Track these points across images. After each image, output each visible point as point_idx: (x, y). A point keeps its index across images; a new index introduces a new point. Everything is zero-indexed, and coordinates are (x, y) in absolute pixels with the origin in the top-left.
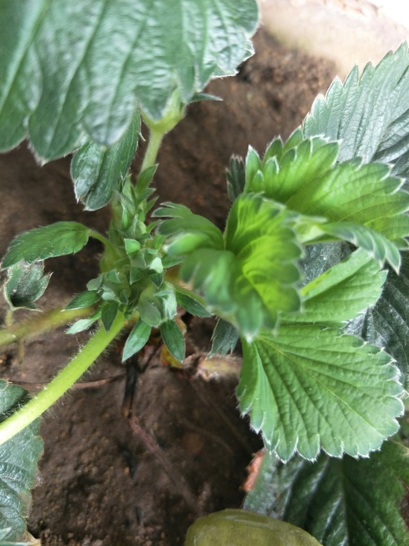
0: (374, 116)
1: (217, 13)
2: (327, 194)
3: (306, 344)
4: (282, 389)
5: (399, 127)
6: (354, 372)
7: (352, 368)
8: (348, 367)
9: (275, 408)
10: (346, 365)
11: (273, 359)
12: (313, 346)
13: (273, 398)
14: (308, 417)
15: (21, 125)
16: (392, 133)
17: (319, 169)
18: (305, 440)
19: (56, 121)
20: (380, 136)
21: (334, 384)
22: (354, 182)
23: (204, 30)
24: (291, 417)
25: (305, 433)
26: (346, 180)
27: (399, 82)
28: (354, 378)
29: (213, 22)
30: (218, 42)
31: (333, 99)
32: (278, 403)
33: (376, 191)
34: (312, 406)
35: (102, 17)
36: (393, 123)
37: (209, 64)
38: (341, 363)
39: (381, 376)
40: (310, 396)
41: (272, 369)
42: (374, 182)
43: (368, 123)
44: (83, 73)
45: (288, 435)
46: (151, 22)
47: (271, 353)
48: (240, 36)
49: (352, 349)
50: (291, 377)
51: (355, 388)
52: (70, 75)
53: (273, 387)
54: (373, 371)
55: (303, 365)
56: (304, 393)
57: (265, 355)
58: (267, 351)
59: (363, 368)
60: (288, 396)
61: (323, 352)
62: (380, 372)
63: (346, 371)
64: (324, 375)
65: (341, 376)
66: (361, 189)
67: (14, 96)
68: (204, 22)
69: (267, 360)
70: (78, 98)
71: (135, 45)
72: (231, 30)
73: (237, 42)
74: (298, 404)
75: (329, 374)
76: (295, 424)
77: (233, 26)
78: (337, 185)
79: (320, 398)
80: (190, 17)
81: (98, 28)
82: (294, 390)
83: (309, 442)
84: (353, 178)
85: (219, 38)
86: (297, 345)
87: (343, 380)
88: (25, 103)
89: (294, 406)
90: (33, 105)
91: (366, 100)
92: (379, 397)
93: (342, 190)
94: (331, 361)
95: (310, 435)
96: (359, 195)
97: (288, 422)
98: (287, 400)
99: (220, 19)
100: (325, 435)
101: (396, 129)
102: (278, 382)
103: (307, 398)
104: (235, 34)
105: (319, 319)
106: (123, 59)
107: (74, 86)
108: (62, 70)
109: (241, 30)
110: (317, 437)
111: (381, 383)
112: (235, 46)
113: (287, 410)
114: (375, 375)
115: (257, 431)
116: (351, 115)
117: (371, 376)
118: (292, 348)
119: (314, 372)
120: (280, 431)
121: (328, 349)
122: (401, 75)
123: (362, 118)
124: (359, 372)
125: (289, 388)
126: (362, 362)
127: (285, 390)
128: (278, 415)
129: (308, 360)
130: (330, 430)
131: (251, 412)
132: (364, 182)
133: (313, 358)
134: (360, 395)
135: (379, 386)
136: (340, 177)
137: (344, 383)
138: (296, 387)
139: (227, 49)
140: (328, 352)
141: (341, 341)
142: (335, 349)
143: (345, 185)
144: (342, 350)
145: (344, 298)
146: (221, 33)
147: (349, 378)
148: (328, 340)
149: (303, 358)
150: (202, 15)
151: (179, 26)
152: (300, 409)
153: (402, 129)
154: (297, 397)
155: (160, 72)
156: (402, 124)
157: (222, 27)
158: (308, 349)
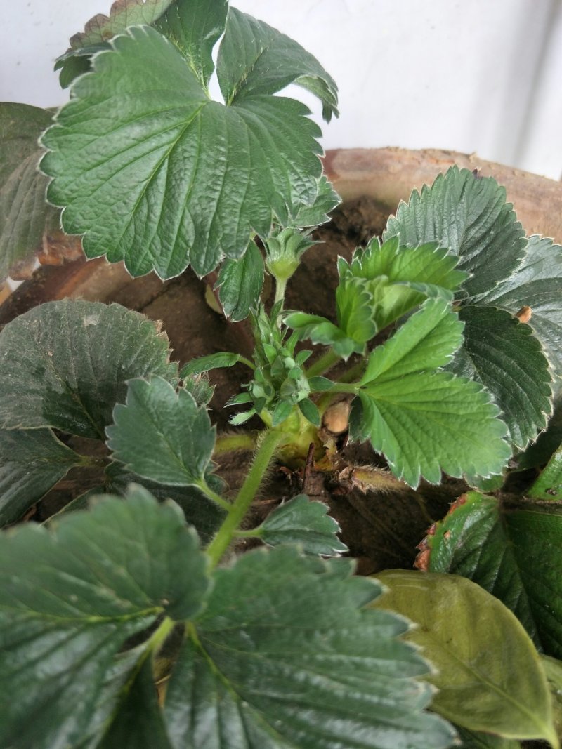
0: (446, 225)
1: (294, 171)
2: (399, 273)
3: (411, 389)
4: (398, 428)
5: (474, 231)
6: (454, 402)
7: (452, 399)
8: (447, 400)
9: (396, 443)
10: (446, 398)
11: (389, 409)
12: (417, 389)
13: (392, 435)
14: (423, 445)
15: (186, 255)
16: (470, 237)
17: (389, 257)
18: (426, 465)
19: (205, 250)
20: (458, 240)
21: (440, 416)
22: (415, 259)
23: (287, 182)
24: (409, 447)
25: (425, 459)
26: (409, 260)
27: (461, 196)
28: (455, 407)
29: (291, 177)
30: (298, 189)
31: (404, 217)
32: (397, 438)
33: (433, 260)
34: (425, 436)
35: (223, 186)
36: (468, 229)
37: (295, 203)
38: (442, 398)
39: (478, 402)
40: (422, 428)
41: (388, 415)
42: (429, 255)
43: (442, 230)
44: (217, 218)
45: (411, 462)
46: (253, 183)
47: (386, 405)
48: (313, 182)
49: (447, 384)
50: (404, 418)
51: (458, 416)
52: (210, 220)
53: (391, 427)
54: (469, 399)
55: (414, 408)
56: (416, 428)
57: (382, 407)
58: (383, 405)
59: (460, 398)
60: (404, 432)
61: (426, 392)
62: (476, 399)
63: (447, 403)
64: (431, 411)
65: (444, 408)
66: (421, 263)
67: (180, 239)
68: (287, 178)
69: (384, 410)
70: (217, 232)
71: (245, 198)
72: (305, 179)
73: (312, 186)
74: (413, 437)
75: (434, 409)
76: (414, 452)
77: (307, 177)
78: (404, 265)
79: (430, 428)
80: (277, 177)
81: (222, 192)
82: (408, 426)
83: (430, 466)
84: (414, 257)
85: (298, 185)
86: (405, 392)
87: (446, 411)
88: (186, 242)
89: (411, 439)
90: (191, 244)
91: (433, 213)
92: (481, 420)
93: (408, 267)
94: (434, 399)
95: (429, 460)
96: (422, 268)
97: (408, 452)
98: (404, 434)
99: (296, 173)
100: (442, 459)
101: (472, 233)
102: (396, 423)
103: (420, 431)
104: (309, 181)
105: (416, 367)
106: (240, 206)
107: (213, 226)
108: (205, 218)
109: (312, 177)
110: (436, 462)
111: (479, 408)
112: (310, 188)
113: (405, 442)
114: (473, 402)
115: (380, 453)
116: (425, 227)
117: (469, 403)
118: (401, 395)
119: (423, 411)
120: (404, 460)
121: (428, 388)
122: (461, 191)
123: (435, 228)
124: (457, 402)
125: (403, 425)
126: (458, 394)
127: (401, 428)
128: (399, 448)
129: (416, 402)
130: (445, 454)
131: (371, 438)
132: (422, 258)
133: (419, 400)
134: (464, 420)
135: (479, 411)
136: (404, 259)
137: (448, 414)
138: (409, 424)
139: (305, 192)
140: (429, 391)
141: (436, 379)
142: (433, 387)
143: (410, 263)
144: (440, 387)
145: (430, 345)
146: (300, 183)
147: (451, 409)
148: (426, 381)
149: (412, 403)
150: (284, 174)
151: (271, 182)
152: (416, 440)
153: (477, 232)
154: (412, 431)
155: (262, 211)
156: (477, 228)
157: (299, 179)
158: (413, 393)
